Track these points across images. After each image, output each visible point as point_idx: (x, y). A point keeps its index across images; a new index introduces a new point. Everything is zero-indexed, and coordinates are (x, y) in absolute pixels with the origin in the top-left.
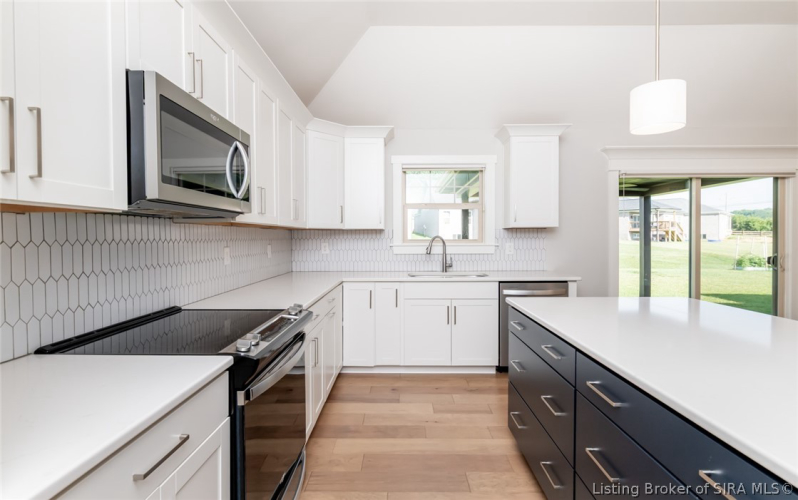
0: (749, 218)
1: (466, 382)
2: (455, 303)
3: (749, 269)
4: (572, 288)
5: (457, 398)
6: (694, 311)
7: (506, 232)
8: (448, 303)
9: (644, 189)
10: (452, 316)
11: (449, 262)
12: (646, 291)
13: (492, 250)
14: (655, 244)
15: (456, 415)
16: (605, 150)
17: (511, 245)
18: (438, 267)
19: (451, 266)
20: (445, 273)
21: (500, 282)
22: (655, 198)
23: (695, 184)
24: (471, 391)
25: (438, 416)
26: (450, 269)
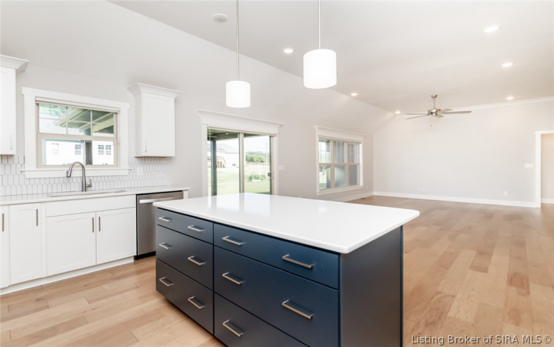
0: (252, 156)
1: (112, 274)
2: (99, 214)
3: (254, 181)
4: (185, 194)
5: (106, 286)
6: (242, 200)
7: (137, 159)
8: (93, 215)
9: (214, 136)
10: (96, 225)
11: (88, 183)
12: (214, 193)
13: (126, 173)
14: (218, 170)
15: (110, 299)
16: (200, 112)
17: (140, 169)
18: (78, 187)
19: (90, 186)
20: (84, 192)
21: (137, 195)
22: (218, 143)
23: (242, 136)
24: (118, 278)
25: (93, 305)
26: (89, 189)
